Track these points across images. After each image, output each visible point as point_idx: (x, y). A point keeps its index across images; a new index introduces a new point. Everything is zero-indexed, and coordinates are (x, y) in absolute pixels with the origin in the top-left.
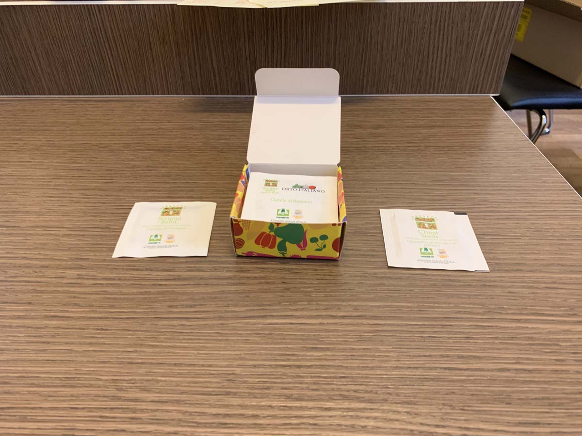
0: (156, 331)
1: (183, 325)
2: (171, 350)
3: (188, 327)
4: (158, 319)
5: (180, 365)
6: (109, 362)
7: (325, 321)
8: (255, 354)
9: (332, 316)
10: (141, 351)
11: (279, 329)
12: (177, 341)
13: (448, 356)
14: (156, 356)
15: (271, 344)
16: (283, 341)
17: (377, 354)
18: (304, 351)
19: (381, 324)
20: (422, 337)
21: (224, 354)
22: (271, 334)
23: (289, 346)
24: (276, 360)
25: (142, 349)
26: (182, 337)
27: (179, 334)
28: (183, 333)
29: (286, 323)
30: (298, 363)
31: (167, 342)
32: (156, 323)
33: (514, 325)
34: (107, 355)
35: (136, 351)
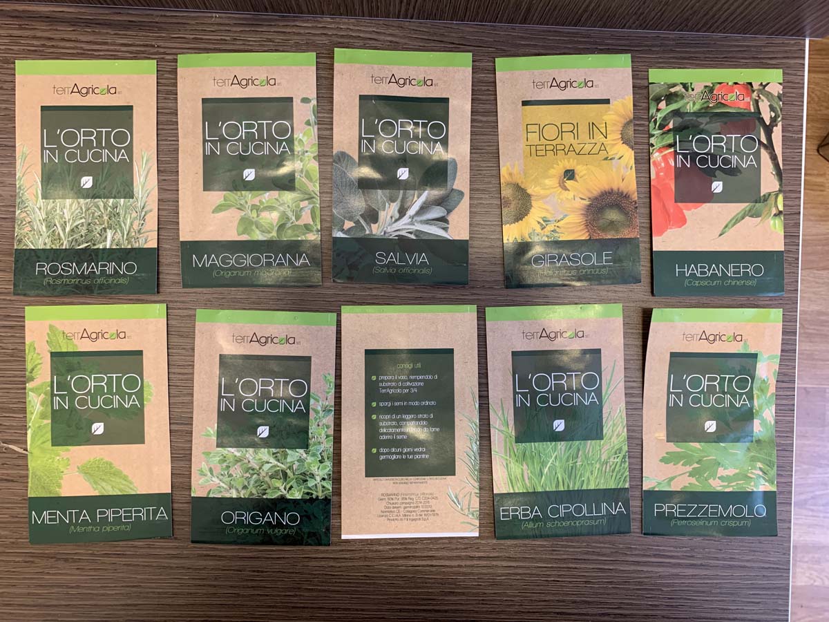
0: (309, 574)
1: (332, 566)
2: (327, 594)
3: (337, 569)
4: (307, 560)
5: (337, 609)
6: (276, 607)
7: (463, 563)
8: (400, 598)
9: (471, 557)
10: (301, 595)
11: (421, 572)
12: (330, 585)
13: (563, 601)
14: (314, 600)
15: (414, 588)
16: (425, 585)
17: (505, 599)
18: (442, 595)
19: (514, 567)
20: (547, 581)
21: (374, 599)
22: (413, 577)
23: (430, 590)
24: (418, 605)
25: (302, 593)
26: (334, 580)
27: (330, 577)
28: (334, 575)
29: (428, 566)
30: (437, 608)
31: (322, 586)
32: (306, 564)
33: (633, 568)
34: (271, 599)
35: (297, 595)
